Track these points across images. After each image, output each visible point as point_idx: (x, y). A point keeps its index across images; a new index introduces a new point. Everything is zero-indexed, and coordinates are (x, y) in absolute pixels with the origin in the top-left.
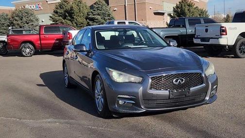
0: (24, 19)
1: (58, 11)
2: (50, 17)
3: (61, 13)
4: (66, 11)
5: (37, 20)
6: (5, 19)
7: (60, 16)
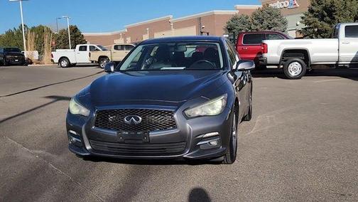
0: (265, 23)
1: (314, 8)
2: (302, 18)
3: (318, 12)
4: (325, 9)
5: (285, 23)
6: (244, 23)
7: (315, 16)
